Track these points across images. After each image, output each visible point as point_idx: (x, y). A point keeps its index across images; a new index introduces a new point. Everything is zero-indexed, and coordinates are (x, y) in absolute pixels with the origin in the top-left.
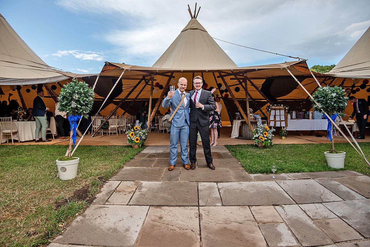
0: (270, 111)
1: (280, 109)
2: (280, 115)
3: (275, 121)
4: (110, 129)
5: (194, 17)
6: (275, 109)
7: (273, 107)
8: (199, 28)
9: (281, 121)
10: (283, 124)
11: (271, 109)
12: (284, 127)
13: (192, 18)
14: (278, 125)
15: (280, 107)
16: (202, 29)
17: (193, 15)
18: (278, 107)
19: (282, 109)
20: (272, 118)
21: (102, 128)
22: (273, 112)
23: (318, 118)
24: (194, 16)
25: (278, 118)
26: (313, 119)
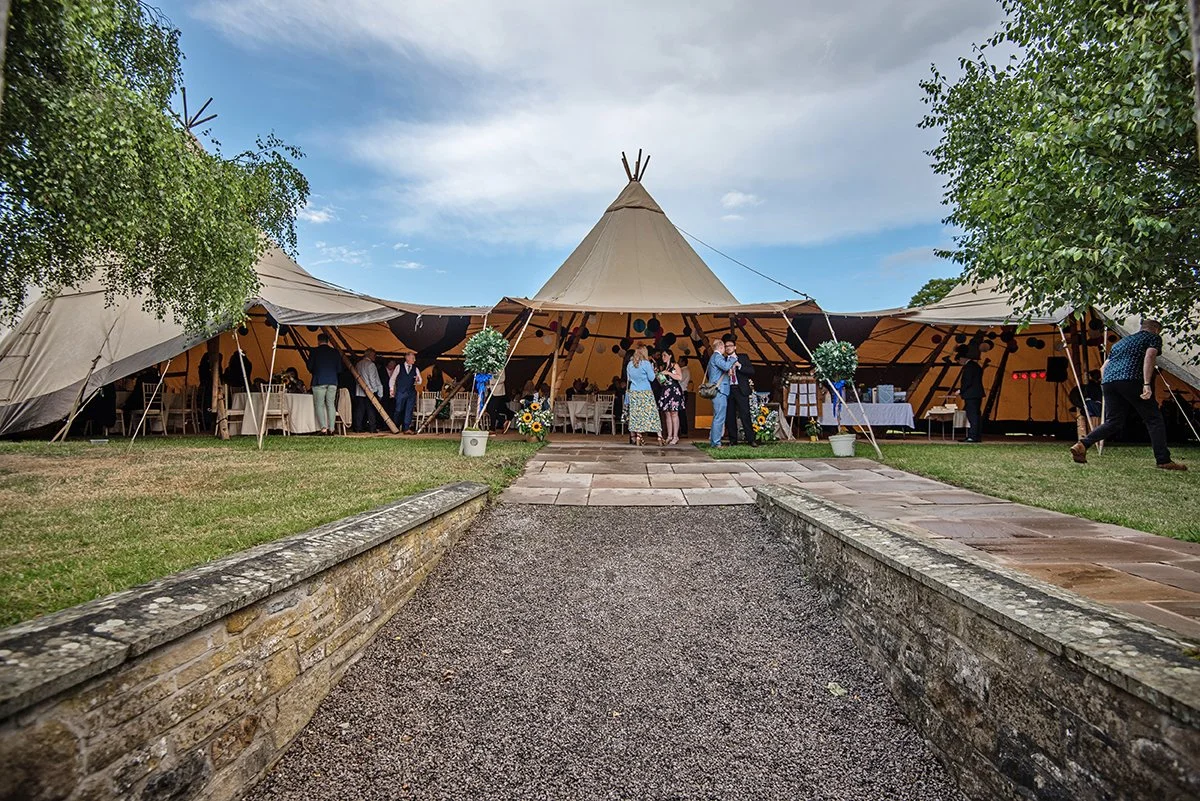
0: (789, 385)
1: (808, 382)
2: (808, 394)
3: (797, 404)
4: (452, 418)
5: (635, 179)
6: (798, 382)
7: (795, 378)
8: (646, 206)
9: (809, 405)
10: (814, 412)
11: (790, 382)
12: (815, 418)
13: (631, 179)
14: (803, 412)
15: (809, 378)
16: (654, 208)
17: (633, 173)
18: (804, 378)
19: (812, 382)
20: (791, 399)
21: (438, 417)
22: (794, 387)
23: (886, 399)
24: (636, 176)
25: (803, 400)
26: (878, 402)
